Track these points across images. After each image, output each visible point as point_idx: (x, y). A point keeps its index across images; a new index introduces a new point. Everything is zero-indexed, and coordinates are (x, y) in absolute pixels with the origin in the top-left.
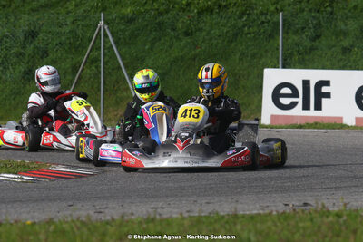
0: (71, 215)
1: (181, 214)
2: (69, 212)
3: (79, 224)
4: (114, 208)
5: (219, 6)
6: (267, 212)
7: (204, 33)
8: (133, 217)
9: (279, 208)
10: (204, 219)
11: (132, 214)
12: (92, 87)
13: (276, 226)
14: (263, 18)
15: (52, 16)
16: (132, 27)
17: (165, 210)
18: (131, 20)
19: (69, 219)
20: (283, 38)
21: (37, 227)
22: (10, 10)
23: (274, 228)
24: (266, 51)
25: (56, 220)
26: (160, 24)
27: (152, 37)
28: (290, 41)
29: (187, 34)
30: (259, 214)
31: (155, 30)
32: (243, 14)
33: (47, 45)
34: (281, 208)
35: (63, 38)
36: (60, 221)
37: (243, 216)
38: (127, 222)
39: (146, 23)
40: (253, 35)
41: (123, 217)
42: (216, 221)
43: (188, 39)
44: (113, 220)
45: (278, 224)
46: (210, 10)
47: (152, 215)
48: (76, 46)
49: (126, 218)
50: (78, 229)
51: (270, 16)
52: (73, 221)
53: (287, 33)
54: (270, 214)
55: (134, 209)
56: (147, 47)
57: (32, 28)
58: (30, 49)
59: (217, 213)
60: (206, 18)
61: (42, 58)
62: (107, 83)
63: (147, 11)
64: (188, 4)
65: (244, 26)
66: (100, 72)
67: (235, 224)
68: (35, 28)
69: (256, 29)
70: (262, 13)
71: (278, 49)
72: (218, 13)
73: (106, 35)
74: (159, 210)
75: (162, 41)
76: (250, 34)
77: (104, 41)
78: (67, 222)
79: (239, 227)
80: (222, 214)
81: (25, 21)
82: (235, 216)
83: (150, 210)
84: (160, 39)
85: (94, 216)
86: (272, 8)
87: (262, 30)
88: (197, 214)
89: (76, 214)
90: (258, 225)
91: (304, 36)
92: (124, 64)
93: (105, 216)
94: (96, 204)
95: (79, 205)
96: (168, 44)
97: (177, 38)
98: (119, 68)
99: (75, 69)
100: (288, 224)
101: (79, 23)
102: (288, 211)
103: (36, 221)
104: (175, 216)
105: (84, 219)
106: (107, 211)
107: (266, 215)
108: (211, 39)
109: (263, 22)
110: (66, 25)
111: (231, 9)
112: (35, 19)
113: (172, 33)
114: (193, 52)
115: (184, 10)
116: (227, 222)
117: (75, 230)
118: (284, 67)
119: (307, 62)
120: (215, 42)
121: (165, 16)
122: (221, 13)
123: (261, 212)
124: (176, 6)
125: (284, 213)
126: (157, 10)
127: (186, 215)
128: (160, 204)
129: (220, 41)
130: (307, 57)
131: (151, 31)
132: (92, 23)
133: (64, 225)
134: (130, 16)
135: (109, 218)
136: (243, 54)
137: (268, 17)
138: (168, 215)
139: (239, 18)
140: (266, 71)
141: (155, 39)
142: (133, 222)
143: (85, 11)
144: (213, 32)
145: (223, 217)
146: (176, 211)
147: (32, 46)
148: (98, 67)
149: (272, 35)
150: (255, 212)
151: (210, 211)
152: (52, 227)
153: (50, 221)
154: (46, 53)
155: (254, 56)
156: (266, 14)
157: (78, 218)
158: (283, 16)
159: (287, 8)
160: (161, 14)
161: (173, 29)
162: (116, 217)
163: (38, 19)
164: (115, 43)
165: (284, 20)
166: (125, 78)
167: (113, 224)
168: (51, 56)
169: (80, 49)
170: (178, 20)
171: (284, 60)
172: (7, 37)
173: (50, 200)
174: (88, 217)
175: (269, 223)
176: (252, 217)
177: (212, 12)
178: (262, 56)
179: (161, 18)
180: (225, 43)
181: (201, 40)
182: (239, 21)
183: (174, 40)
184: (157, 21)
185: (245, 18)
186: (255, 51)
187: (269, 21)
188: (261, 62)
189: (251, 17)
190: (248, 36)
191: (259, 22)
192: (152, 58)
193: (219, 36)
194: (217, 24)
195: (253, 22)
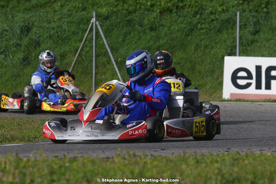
5: (177, 7)
7: (166, 29)
14: (213, 17)
16: (108, 22)
18: (107, 18)
22: (8, 9)
24: (216, 43)
26: (127, 21)
27: (124, 31)
29: (152, 29)
31: (127, 26)
32: (196, 13)
33: (40, 37)
35: (52, 32)
39: (119, 20)
40: (204, 31)
43: (153, 33)
46: (169, 10)
48: (63, 38)
51: (219, 15)
56: (120, 40)
57: (27, 24)
58: (25, 41)
60: (167, 17)
61: (35, 47)
63: (118, 11)
64: (152, 6)
65: (198, 23)
68: (29, 24)
69: (207, 26)
70: (212, 13)
72: (176, 12)
75: (132, 35)
76: (203, 29)
81: (20, 18)
84: (130, 34)
86: (220, 9)
87: (212, 27)
91: (246, 32)
96: (137, 37)
97: (144, 32)
101: (64, 20)
108: (171, 33)
109: (213, 20)
111: (186, 10)
113: (140, 28)
114: (157, 44)
115: (149, 10)
120: (175, 36)
121: (134, 15)
122: (179, 13)
124: (143, 7)
126: (127, 10)
129: (179, 34)
130: (249, 48)
131: (123, 27)
132: (75, 20)
134: (106, 14)
136: (197, 46)
139: (193, 17)
141: (126, 33)
143: (68, 10)
144: (172, 28)
147: (27, 39)
154: (38, 43)
155: (206, 47)
156: (215, 13)
159: (231, 9)
160: (130, 13)
161: (140, 26)
163: (31, 17)
169: (66, 41)
170: (144, 18)
172: (7, 31)
177: (171, 11)
178: (212, 47)
179: (131, 17)
180: (183, 36)
181: (163, 34)
182: (194, 19)
183: (142, 34)
184: (128, 18)
185: (198, 16)
186: (207, 43)
187: (218, 19)
188: (212, 52)
189: (203, 16)
190: (201, 31)
191: (210, 20)
192: (125, 48)
193: (178, 31)
194: (176, 21)
195: (205, 20)
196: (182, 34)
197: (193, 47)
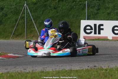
0: (15, 70)
1: (53, 70)
2: (14, 70)
3: (18, 73)
4: (30, 68)
6: (82, 69)
7: (60, 8)
8: (36, 71)
9: (86, 68)
10: (60, 72)
11: (36, 70)
12: (22, 27)
13: (85, 74)
14: (80, 3)
15: (8, 2)
16: (36, 6)
17: (47, 69)
18: (35, 4)
19: (15, 72)
20: (87, 10)
21: (3, 75)
23: (84, 75)
24: (82, 14)
25: (10, 72)
26: (44, 5)
27: (43, 9)
28: (90, 11)
29: (55, 8)
30: (79, 70)
31: (44, 7)
32: (74, 1)
33: (7, 12)
34: (87, 68)
35: (12, 10)
36: (11, 72)
37: (74, 70)
38: (34, 73)
39: (40, 5)
40: (77, 9)
41: (33, 71)
42: (64, 72)
43: (55, 10)
44: (29, 72)
45: (86, 73)
47: (43, 70)
48: (17, 13)
49: (34, 71)
50: (18, 75)
52: (16, 72)
53: (89, 8)
54: (83, 70)
55: (37, 68)
56: (41, 13)
57: (2, 7)
59: (65, 70)
60: (61, 3)
61: (5, 17)
62: (27, 25)
65: (74, 5)
66: (25, 22)
67: (71, 73)
69: (78, 7)
71: (85, 13)
72: (65, 1)
73: (27, 9)
74: (45, 69)
75: (46, 11)
76: (76, 8)
77: (26, 11)
78: (14, 73)
79: (72, 74)
80: (66, 70)
82: (71, 70)
83: (42, 69)
84: (45, 10)
85: (23, 71)
87: (80, 7)
88: (58, 70)
89: (16, 70)
90: (79, 73)
91: (94, 9)
92: (33, 19)
93: (27, 71)
94: (24, 67)
95: (18, 67)
96: (48, 12)
97: (51, 10)
98: (32, 20)
99: (16, 20)
100: (89, 73)
101: (17, 5)
102: (89, 69)
103: (3, 72)
104: (50, 70)
105: (20, 72)
106: (27, 69)
107: (81, 70)
108: (63, 10)
109: (80, 4)
110: (13, 5)
112: (3, 3)
113: (50, 8)
114: (57, 15)
116: (68, 73)
117: (17, 75)
118: (88, 20)
119: (95, 18)
120: (64, 11)
122: (66, 1)
123: (80, 69)
125: (88, 69)
127: (54, 70)
128: (46, 67)
129: (66, 11)
130: (95, 16)
131: (42, 7)
132: (22, 5)
133: (13, 74)
134: (35, 2)
135: (28, 71)
136: (74, 15)
137: (82, 3)
138: (48, 70)
139: (72, 3)
140: (81, 21)
141: (44, 10)
142: (36, 73)
144: (63, 8)
145: (67, 71)
146: (51, 69)
147: (2, 13)
148: (24, 20)
149: (84, 9)
150: (78, 69)
151: (62, 69)
152: (9, 75)
153: (8, 73)
154: (7, 15)
155: (77, 16)
156: (81, 1)
157: (17, 72)
158: (87, 2)
160: (46, 2)
161: (50, 7)
162: (31, 71)
163: (4, 3)
164: (30, 11)
165: (87, 4)
166: (33, 24)
167: (29, 73)
168: (8, 16)
169: (18, 14)
170: (51, 4)
171: (88, 17)
173: (8, 65)
174: (21, 71)
175: (83, 73)
176: (77, 71)
178: (80, 16)
179: (46, 3)
180: (68, 11)
181: (59, 10)
182: (72, 4)
183: (50, 11)
184: (44, 4)
185: (74, 3)
186: (78, 14)
187: (82, 4)
188: (80, 18)
189: (76, 2)
190: (75, 9)
191: (79, 4)
192: (43, 17)
193: (66, 9)
194: (65, 5)
195: (77, 4)
196: (67, 11)
197: (72, 16)
